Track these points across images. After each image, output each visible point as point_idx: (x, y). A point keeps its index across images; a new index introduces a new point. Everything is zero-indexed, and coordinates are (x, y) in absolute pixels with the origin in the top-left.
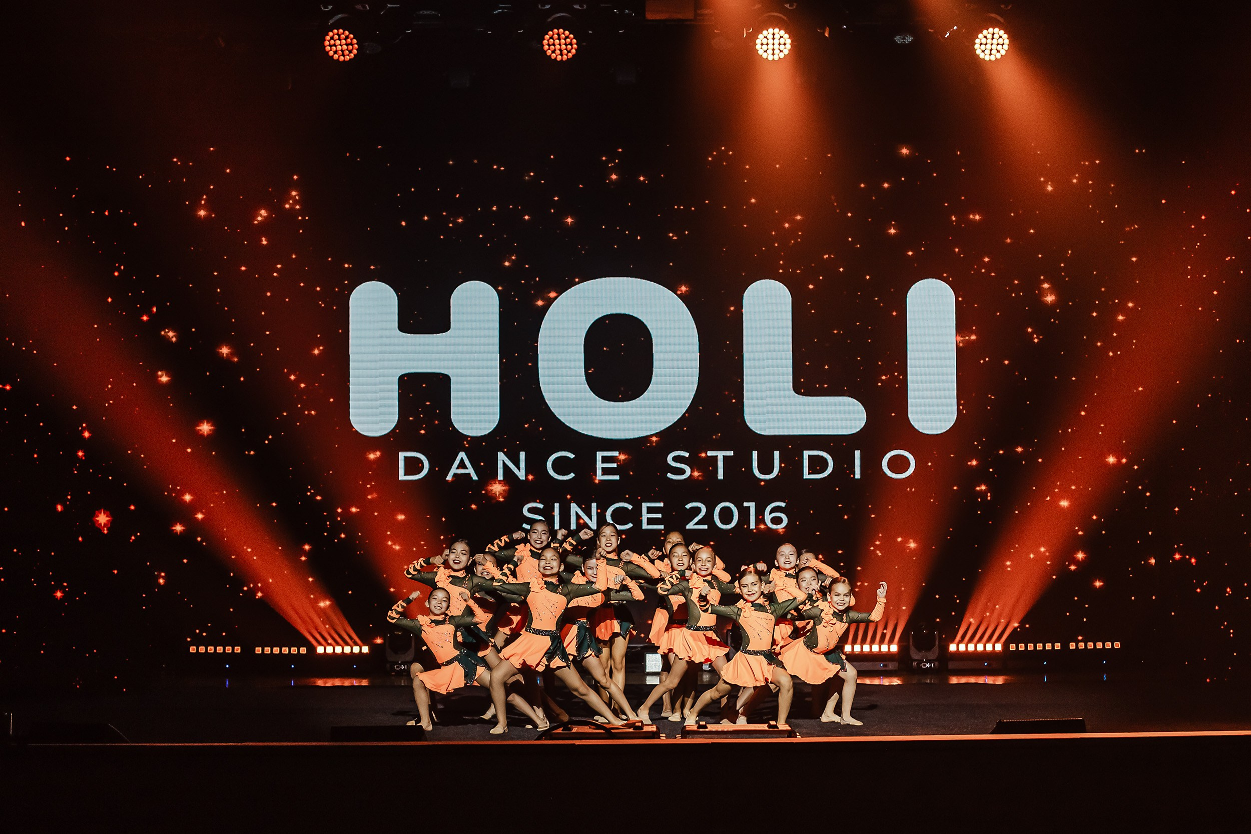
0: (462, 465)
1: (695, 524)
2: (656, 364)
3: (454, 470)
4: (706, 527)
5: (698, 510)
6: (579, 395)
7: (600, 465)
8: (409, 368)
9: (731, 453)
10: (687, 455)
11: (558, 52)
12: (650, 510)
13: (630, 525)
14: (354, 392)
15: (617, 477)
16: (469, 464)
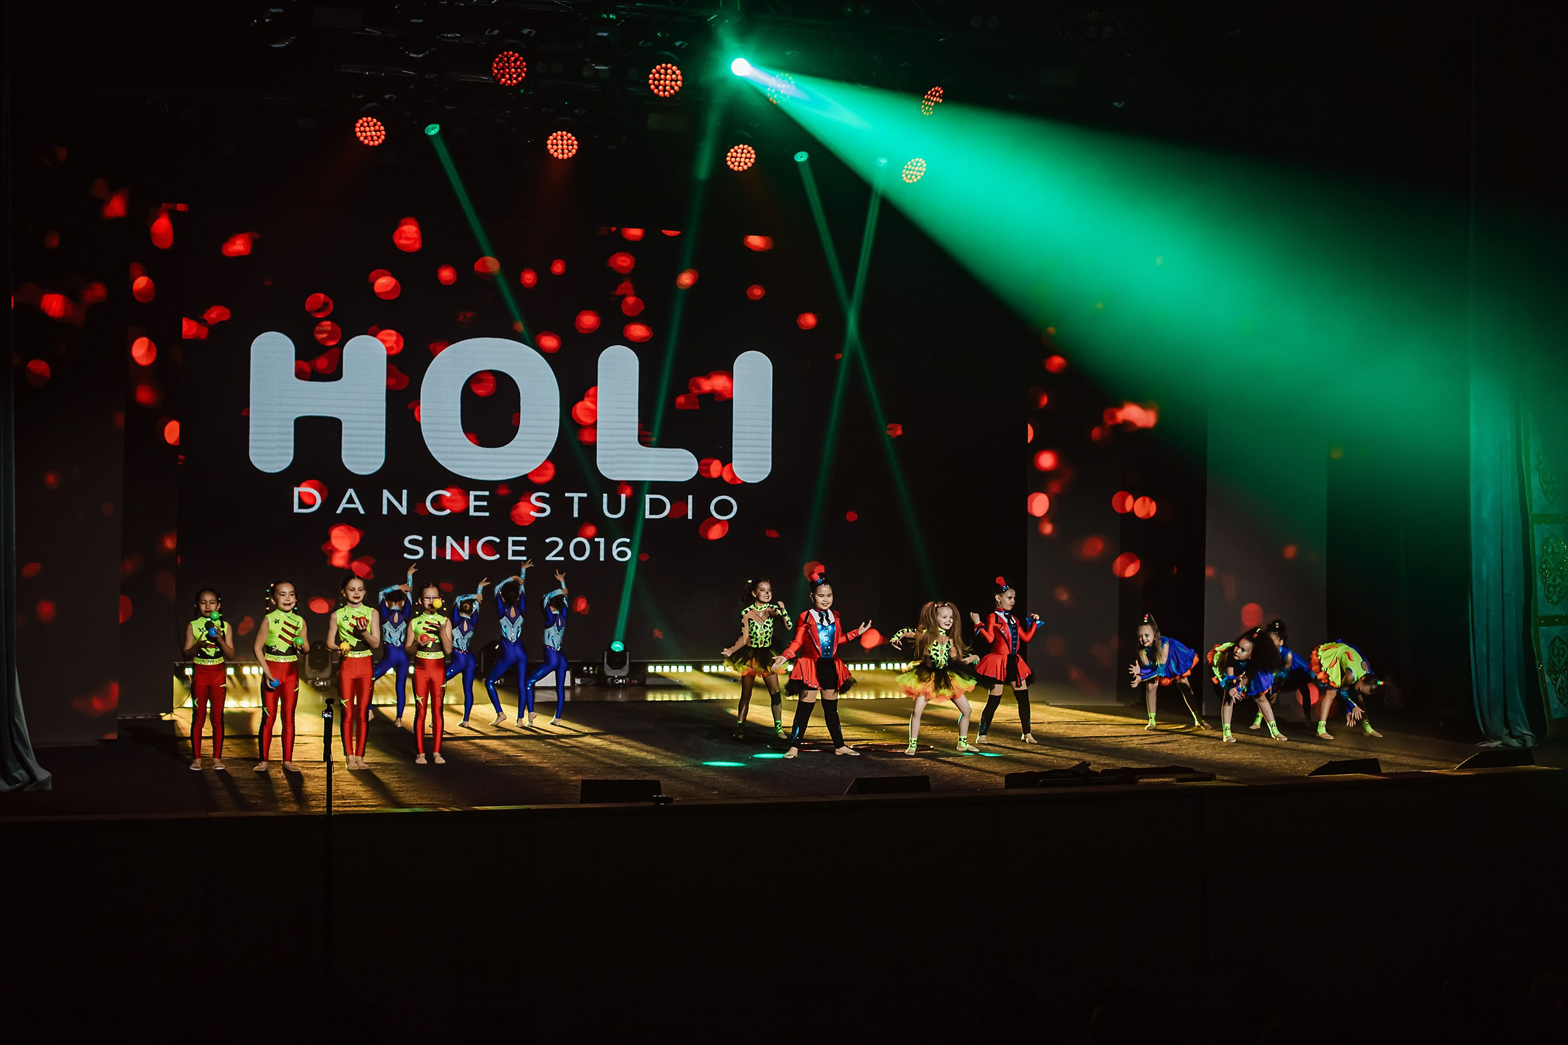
1: (553, 556)
2: (523, 415)
3: (344, 504)
4: (562, 559)
5: (556, 544)
6: (457, 442)
8: (301, 413)
9: (585, 495)
11: (560, 151)
12: (515, 543)
13: (498, 556)
14: (253, 433)
15: (487, 514)
16: (356, 500)
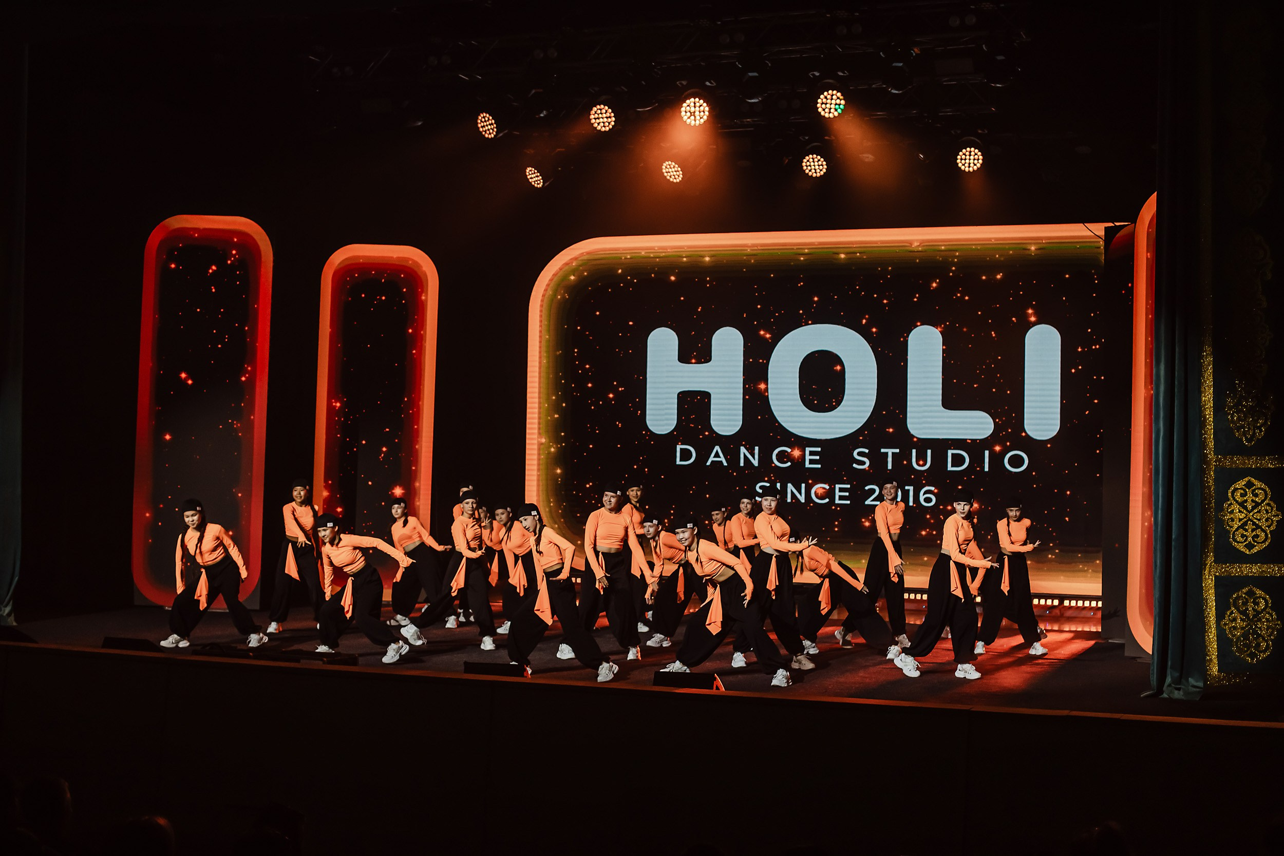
0: (717, 455)
1: (871, 501)
2: (847, 386)
5: (873, 491)
6: (795, 408)
7: (808, 457)
8: (684, 388)
9: (897, 451)
10: (867, 451)
12: (841, 490)
13: (827, 500)
14: (649, 404)
15: (819, 466)
16: (721, 454)
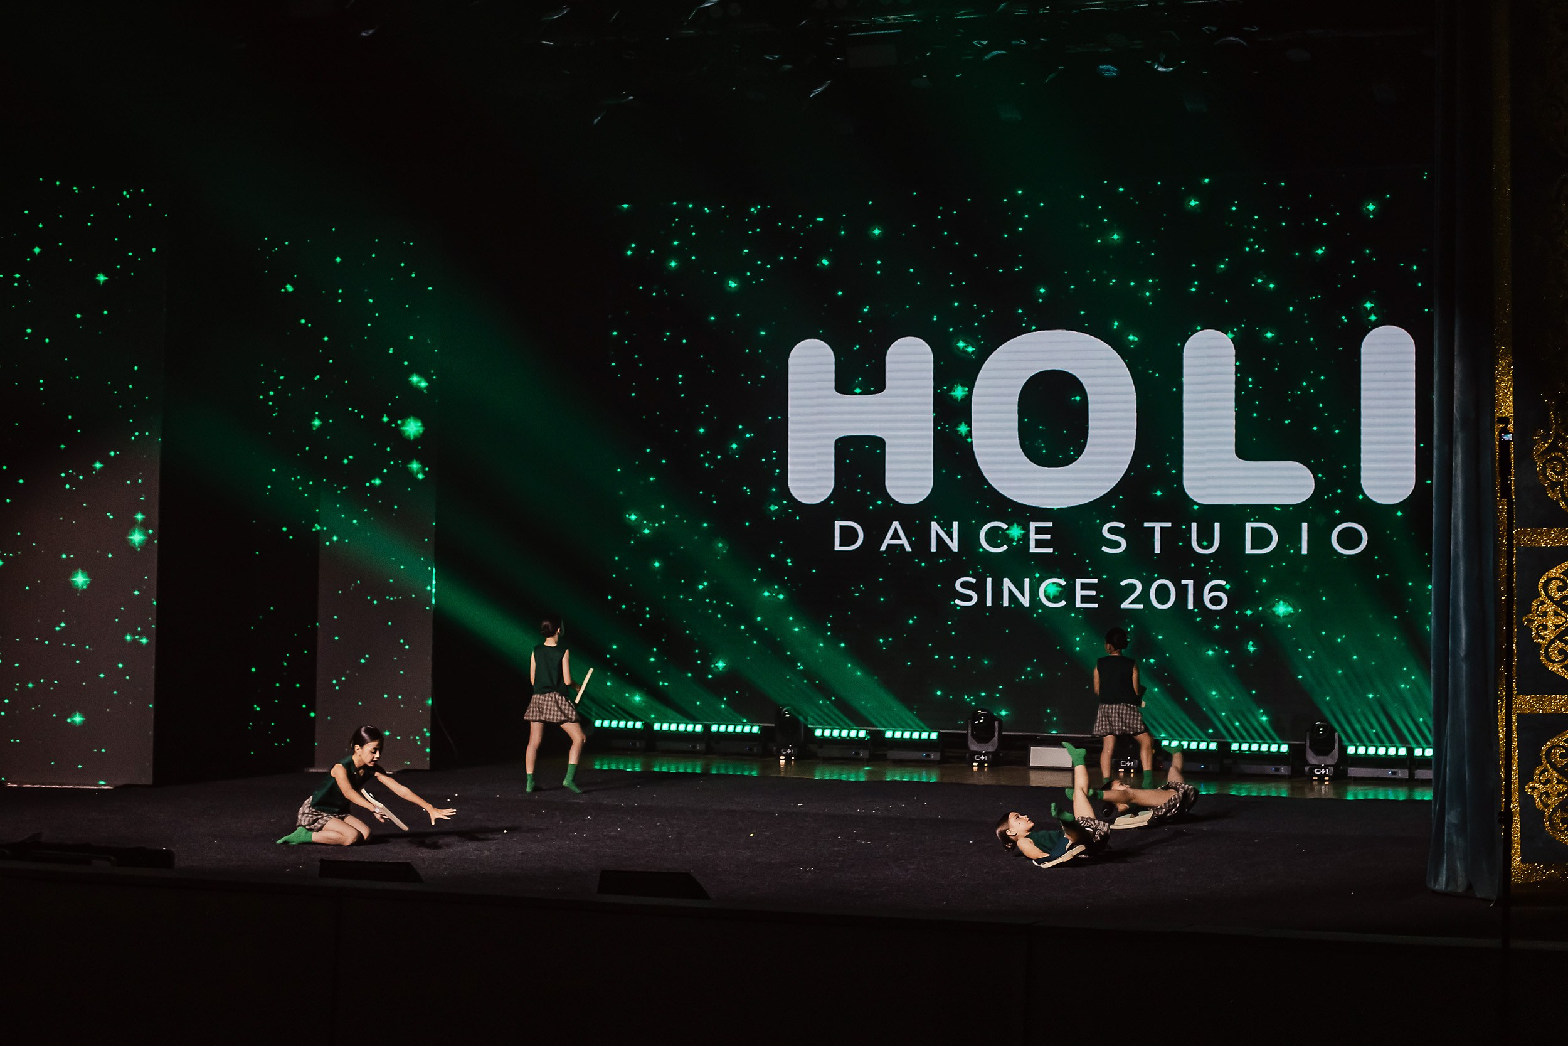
0: (896, 533)
1: (1130, 603)
2: (1091, 424)
3: (888, 541)
4: (1141, 606)
5: (1132, 588)
6: (1012, 458)
7: (1033, 537)
8: (845, 432)
9: (1169, 525)
10: (1122, 526)
12: (1084, 587)
13: (1063, 603)
15: (1051, 550)
16: (902, 534)
